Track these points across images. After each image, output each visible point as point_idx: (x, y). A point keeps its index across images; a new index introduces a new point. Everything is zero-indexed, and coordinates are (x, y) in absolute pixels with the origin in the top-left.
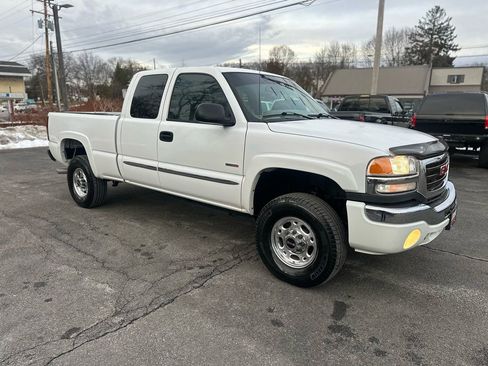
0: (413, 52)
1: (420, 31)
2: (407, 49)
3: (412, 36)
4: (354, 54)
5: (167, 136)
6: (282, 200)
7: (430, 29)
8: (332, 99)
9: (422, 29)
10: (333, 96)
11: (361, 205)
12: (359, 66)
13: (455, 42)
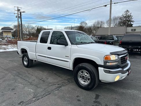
0: (121, 23)
2: (119, 22)
3: (120, 18)
4: (104, 23)
5: (49, 48)
6: (80, 65)
7: (125, 16)
8: (98, 36)
9: (123, 16)
10: (98, 35)
11: (102, 68)
12: (105, 27)
13: (133, 20)
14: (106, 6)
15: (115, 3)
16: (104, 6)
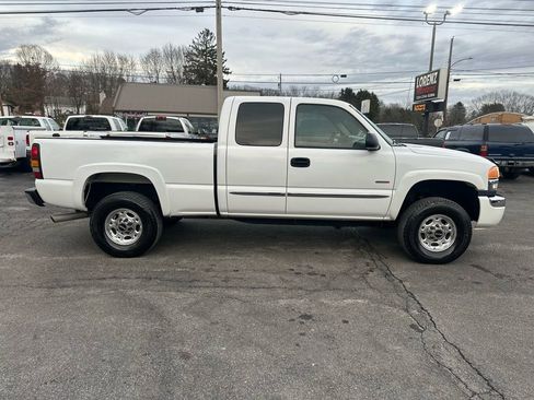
0: (190, 70)
1: (194, 51)
2: (185, 67)
3: (189, 55)
4: (133, 65)
5: (301, 163)
7: (203, 51)
8: (127, 115)
9: (197, 49)
10: (128, 112)
11: (486, 198)
12: (139, 80)
13: (226, 65)
14: (200, 10)
15: (230, 8)
16: (193, 9)
